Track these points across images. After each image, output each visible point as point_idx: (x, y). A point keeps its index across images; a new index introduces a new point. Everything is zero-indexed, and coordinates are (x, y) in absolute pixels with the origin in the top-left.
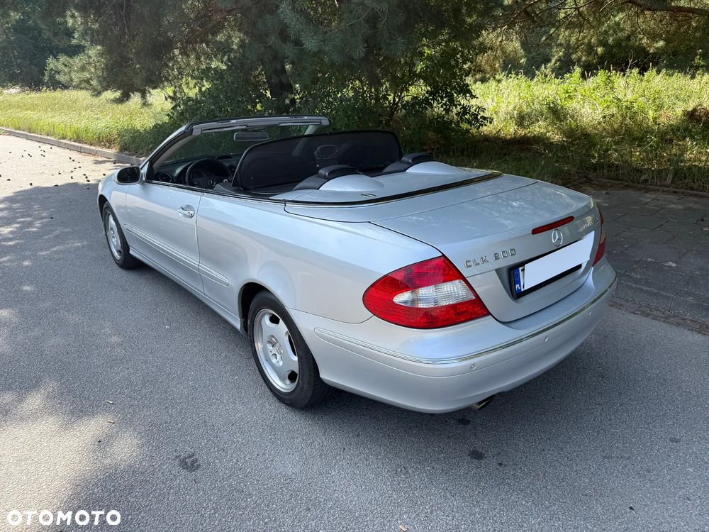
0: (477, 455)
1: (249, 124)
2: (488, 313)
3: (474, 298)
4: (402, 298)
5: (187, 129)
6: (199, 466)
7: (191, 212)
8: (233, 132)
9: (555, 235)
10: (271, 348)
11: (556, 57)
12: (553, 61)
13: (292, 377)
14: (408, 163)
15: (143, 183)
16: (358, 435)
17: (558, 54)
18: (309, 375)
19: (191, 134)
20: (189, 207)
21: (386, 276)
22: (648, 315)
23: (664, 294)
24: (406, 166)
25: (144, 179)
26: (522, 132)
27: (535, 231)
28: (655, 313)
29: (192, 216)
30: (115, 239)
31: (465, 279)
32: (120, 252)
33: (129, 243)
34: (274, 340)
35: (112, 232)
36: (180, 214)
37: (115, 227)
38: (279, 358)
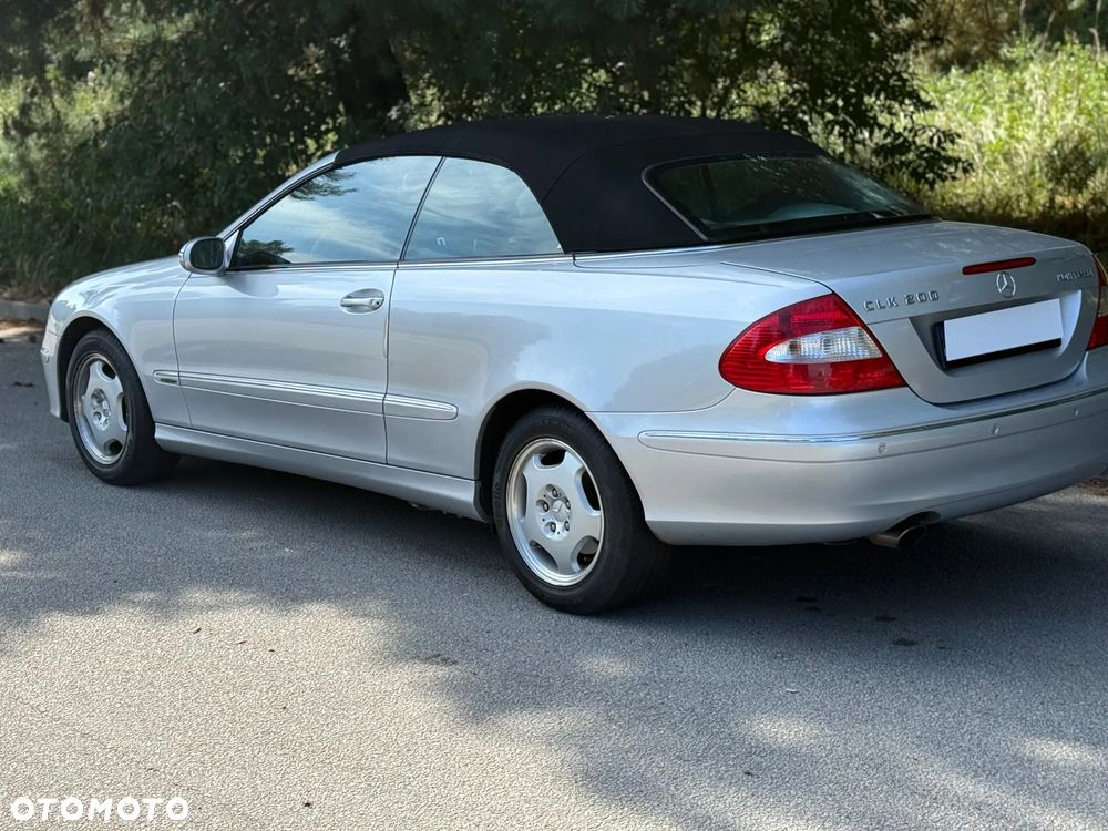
0: (904, 643)
2: (903, 384)
3: (878, 354)
4: (778, 354)
6: (455, 662)
7: (377, 299)
9: (1002, 282)
10: (544, 514)
13: (583, 559)
15: (225, 275)
18: (624, 531)
21: (753, 326)
25: (227, 264)
27: (968, 270)
29: (378, 305)
30: (104, 421)
31: (865, 327)
32: (114, 447)
33: (155, 416)
34: (550, 494)
35: (95, 403)
36: (345, 310)
37: (113, 387)
38: (559, 526)
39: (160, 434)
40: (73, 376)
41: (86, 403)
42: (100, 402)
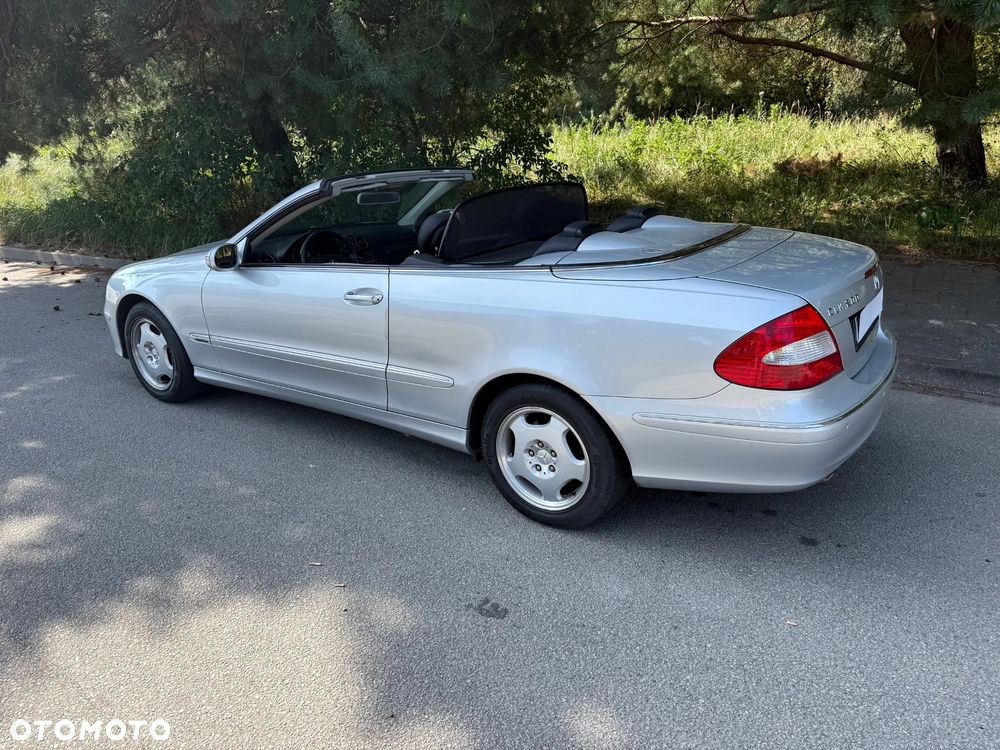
1: (389, 181)
2: (842, 369)
3: (835, 350)
4: (770, 357)
5: (323, 186)
6: (506, 611)
7: (376, 296)
8: (357, 193)
10: (530, 458)
14: (638, 217)
19: (331, 194)
20: (366, 290)
21: (751, 333)
24: (638, 221)
27: (866, 276)
29: (379, 301)
30: (154, 360)
31: (829, 330)
32: (164, 379)
33: (193, 361)
34: (536, 446)
35: (147, 350)
36: (348, 302)
37: (160, 341)
38: (545, 468)
39: (197, 374)
40: (129, 333)
41: (140, 350)
42: (151, 349)
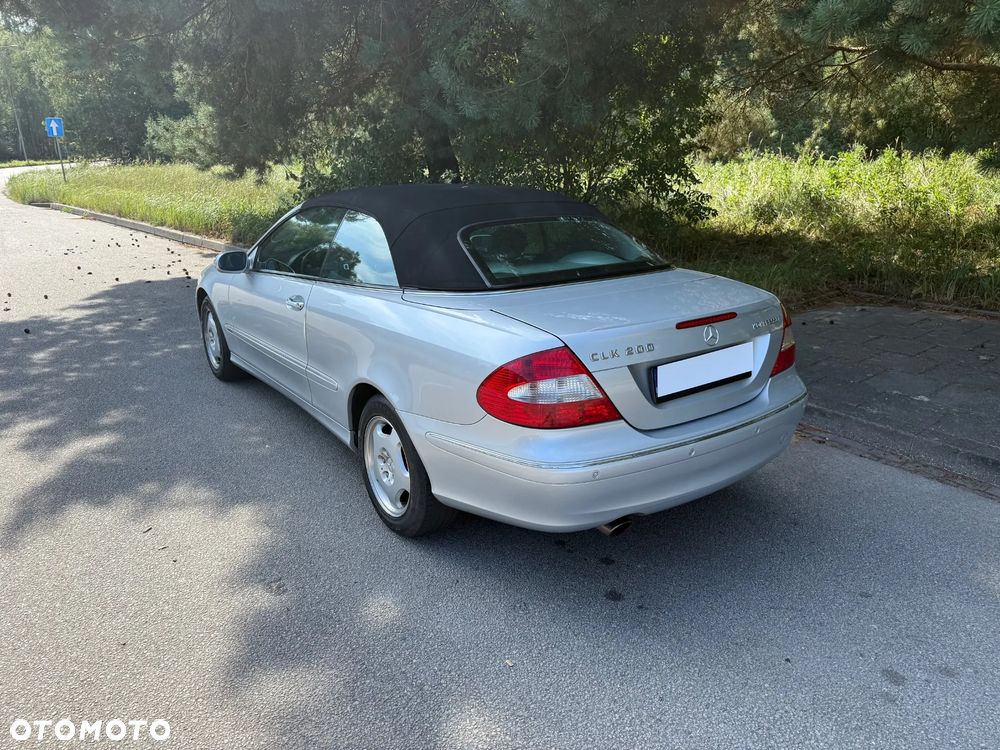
0: (614, 596)
2: (618, 416)
3: (600, 395)
4: (517, 393)
7: (301, 304)
9: (707, 333)
10: (382, 464)
11: (819, 130)
12: (814, 136)
13: (404, 497)
15: (249, 272)
16: (477, 569)
17: (821, 125)
18: (421, 493)
20: (299, 298)
21: (501, 368)
22: (879, 459)
23: (903, 432)
25: (251, 267)
26: (764, 229)
27: (681, 326)
28: (890, 457)
29: (301, 308)
30: (214, 344)
31: (590, 374)
32: (218, 359)
33: (229, 348)
34: (385, 453)
35: (211, 334)
36: (288, 307)
37: (215, 328)
38: (390, 475)
39: (232, 358)
41: (208, 333)
